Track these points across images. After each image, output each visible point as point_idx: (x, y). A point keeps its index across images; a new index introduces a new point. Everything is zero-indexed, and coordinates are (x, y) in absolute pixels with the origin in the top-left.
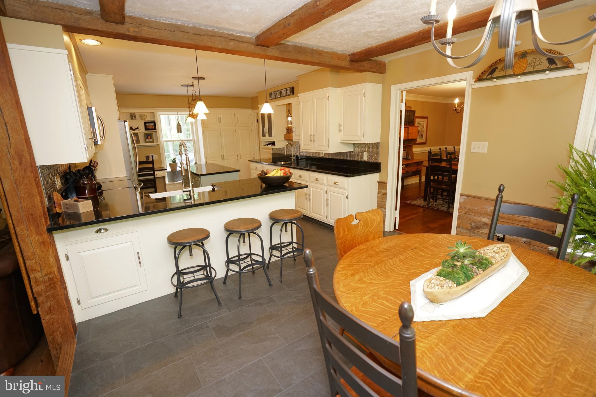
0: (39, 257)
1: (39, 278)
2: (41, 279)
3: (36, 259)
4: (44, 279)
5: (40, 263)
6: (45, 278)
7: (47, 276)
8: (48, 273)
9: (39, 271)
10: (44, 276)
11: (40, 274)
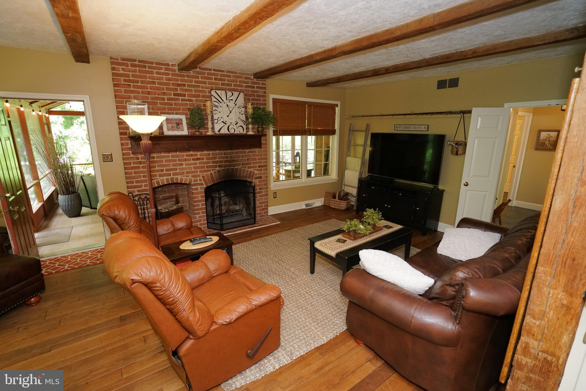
0: (548, 321)
1: (532, 348)
2: (532, 351)
3: (543, 322)
4: (538, 354)
5: (546, 330)
6: (540, 354)
7: (544, 354)
8: (548, 352)
9: (536, 340)
10: (540, 351)
11: (536, 343)
